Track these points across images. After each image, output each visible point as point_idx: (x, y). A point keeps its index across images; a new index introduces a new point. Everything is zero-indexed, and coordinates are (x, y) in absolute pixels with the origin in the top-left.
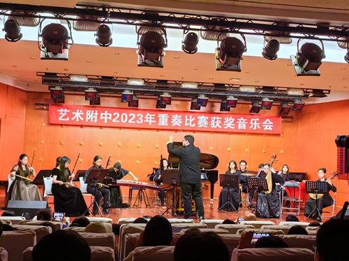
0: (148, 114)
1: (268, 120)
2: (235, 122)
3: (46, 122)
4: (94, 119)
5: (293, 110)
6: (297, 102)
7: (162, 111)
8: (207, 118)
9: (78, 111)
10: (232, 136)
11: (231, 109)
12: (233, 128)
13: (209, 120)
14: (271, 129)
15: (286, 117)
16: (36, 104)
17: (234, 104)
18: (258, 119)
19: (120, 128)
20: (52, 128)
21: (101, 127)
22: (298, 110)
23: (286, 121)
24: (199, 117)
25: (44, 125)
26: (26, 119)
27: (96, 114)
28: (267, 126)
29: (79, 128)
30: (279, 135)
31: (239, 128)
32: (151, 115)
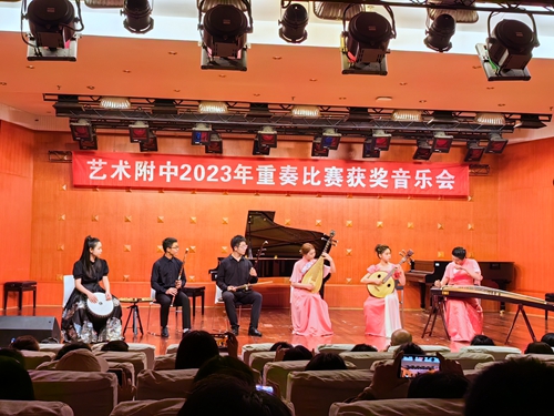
0: (240, 166)
1: (445, 171)
2: (388, 177)
3: (69, 183)
4: (148, 176)
5: (487, 152)
6: (495, 138)
7: (263, 159)
8: (341, 170)
9: (121, 162)
10: (385, 201)
11: (382, 153)
12: (385, 186)
13: (345, 174)
14: (451, 187)
15: (476, 167)
16: (51, 153)
17: (386, 144)
18: (428, 171)
19: (193, 190)
20: (79, 192)
21: (161, 190)
22: (496, 152)
23: (476, 174)
24: (326, 170)
25: (64, 187)
26: (34, 179)
27: (152, 167)
28: (443, 183)
29: (123, 193)
30: (464, 197)
31: (397, 187)
32: (245, 168)
